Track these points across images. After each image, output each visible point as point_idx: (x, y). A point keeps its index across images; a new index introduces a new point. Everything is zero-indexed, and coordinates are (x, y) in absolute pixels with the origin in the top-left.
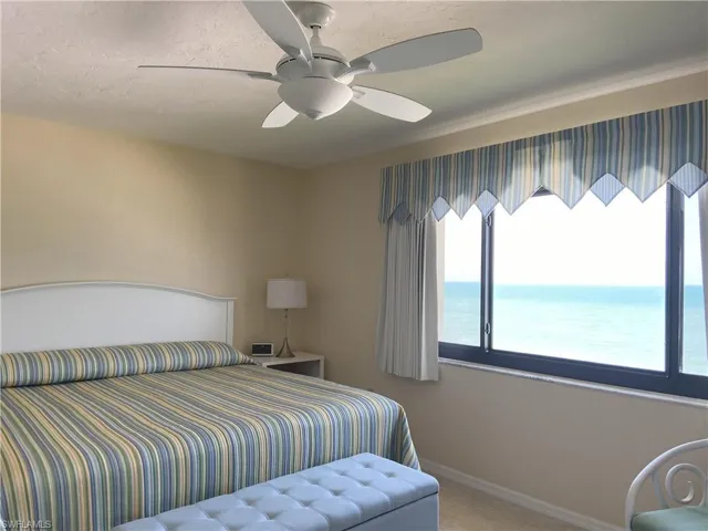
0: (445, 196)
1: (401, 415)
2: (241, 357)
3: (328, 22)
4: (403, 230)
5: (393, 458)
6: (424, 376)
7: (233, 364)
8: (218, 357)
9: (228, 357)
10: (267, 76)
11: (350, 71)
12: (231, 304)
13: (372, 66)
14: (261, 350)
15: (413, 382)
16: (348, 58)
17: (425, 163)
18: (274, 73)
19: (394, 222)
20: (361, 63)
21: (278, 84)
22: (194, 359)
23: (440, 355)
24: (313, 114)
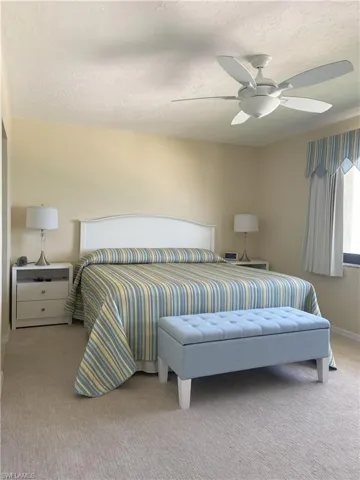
0: (350, 157)
1: (311, 289)
2: (219, 258)
3: (267, 63)
4: (321, 181)
5: (305, 310)
6: (332, 274)
7: (214, 262)
8: (206, 257)
9: (211, 257)
10: (233, 98)
11: (278, 89)
12: (213, 229)
13: (290, 86)
14: (230, 256)
15: (325, 277)
16: (277, 83)
17: (337, 137)
18: (237, 96)
19: (316, 177)
20: (284, 85)
21: (238, 101)
22: (193, 257)
23: (344, 261)
24: (257, 115)
